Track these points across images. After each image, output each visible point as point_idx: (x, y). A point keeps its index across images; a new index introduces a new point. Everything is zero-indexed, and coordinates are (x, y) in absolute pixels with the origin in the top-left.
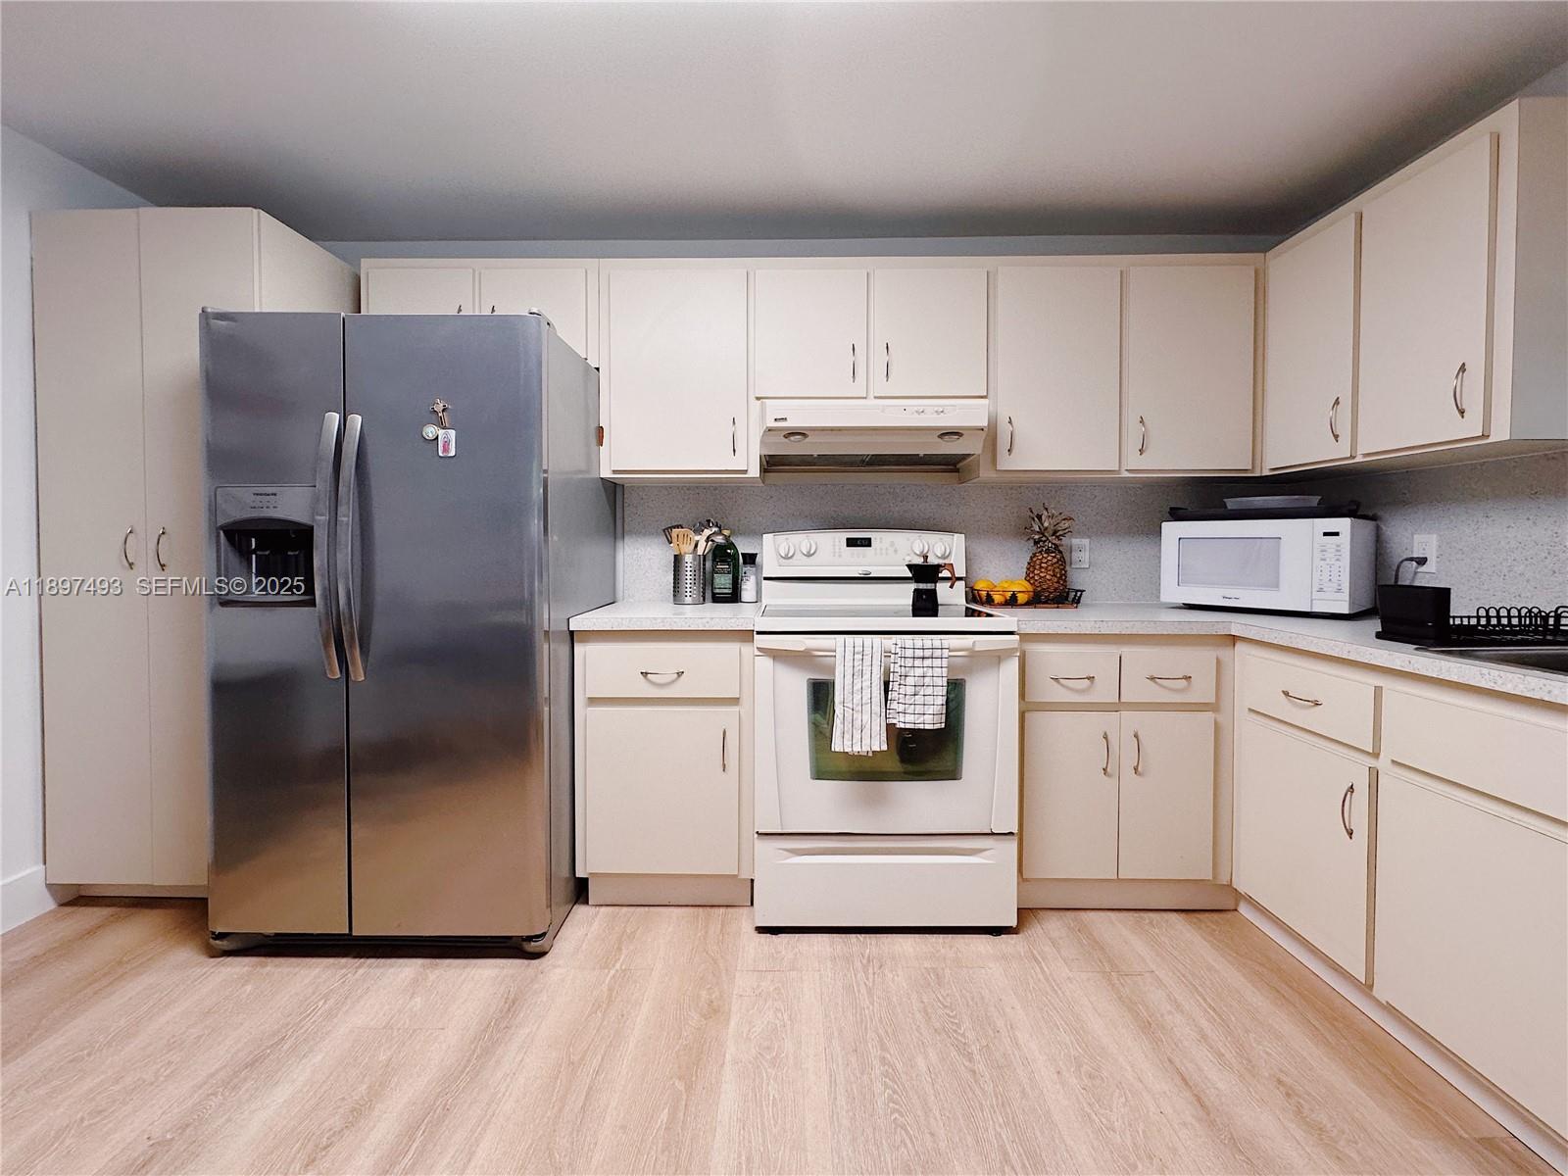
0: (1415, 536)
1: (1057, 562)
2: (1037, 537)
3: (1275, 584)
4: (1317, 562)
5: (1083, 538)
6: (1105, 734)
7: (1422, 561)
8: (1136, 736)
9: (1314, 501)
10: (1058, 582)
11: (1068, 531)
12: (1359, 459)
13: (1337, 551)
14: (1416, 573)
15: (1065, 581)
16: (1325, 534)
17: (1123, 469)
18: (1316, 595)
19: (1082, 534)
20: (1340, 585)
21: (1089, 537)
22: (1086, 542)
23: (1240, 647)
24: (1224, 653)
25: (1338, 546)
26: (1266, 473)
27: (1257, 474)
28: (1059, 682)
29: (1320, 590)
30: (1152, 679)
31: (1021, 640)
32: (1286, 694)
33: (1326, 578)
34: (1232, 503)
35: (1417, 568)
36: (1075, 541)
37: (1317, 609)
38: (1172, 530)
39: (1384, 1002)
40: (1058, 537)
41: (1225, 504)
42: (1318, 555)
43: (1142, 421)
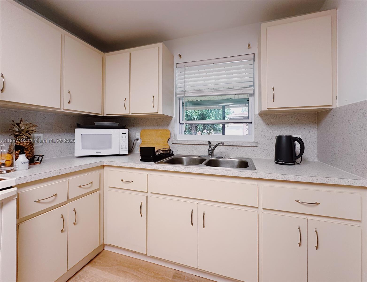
0: (136, 134)
1: (29, 144)
2: (17, 134)
3: (110, 148)
4: (121, 141)
5: (40, 134)
6: (62, 215)
7: (137, 139)
8: (74, 210)
9: (117, 124)
10: (30, 153)
11: (34, 131)
12: (130, 114)
13: (125, 138)
14: (136, 142)
15: (33, 152)
16: (123, 133)
17: (61, 109)
18: (121, 150)
19: (39, 132)
20: (126, 147)
21: (43, 133)
22: (41, 135)
23: (105, 168)
24: (101, 171)
25: (126, 136)
26: (105, 115)
27: (102, 116)
28: (39, 202)
29: (122, 148)
30: (80, 186)
31: (18, 188)
32: (122, 180)
33: (123, 145)
34: (97, 124)
35: (137, 141)
36: (36, 135)
37: (121, 154)
38: (79, 132)
39: (150, 256)
40: (29, 134)
41: (94, 123)
42: (121, 139)
43: (69, 92)
